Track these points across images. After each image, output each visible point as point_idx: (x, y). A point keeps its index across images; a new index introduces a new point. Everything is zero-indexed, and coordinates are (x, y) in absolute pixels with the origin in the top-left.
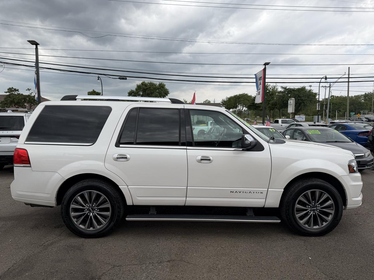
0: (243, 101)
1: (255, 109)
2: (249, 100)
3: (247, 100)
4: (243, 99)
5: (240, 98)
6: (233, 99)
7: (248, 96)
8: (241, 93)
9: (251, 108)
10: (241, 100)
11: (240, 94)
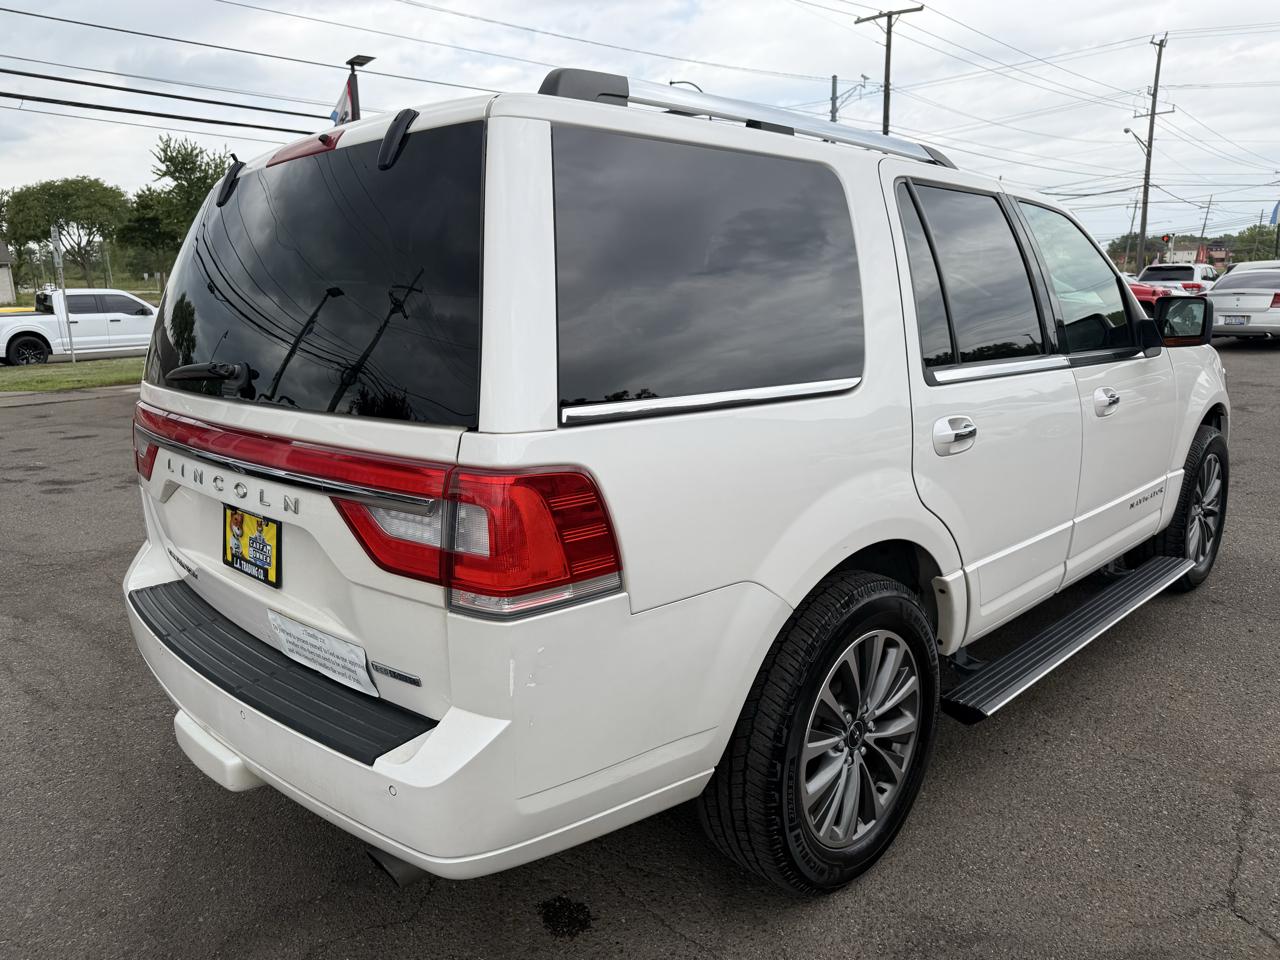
0: (87, 207)
1: (154, 245)
2: (112, 204)
3: (104, 205)
4: (87, 203)
5: (69, 195)
6: (37, 199)
7: (106, 189)
8: (71, 175)
9: (133, 237)
10: (78, 203)
11: (66, 181)
